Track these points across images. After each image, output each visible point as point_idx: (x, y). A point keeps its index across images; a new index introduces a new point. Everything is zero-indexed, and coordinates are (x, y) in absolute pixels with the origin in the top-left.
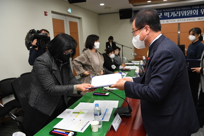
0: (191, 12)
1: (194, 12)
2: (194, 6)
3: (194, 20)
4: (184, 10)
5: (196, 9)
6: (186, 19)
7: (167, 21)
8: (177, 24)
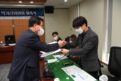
0: (20, 13)
1: (22, 13)
2: (22, 9)
3: (23, 18)
4: (16, 11)
5: (23, 11)
6: (17, 17)
7: (4, 18)
8: (12, 20)
